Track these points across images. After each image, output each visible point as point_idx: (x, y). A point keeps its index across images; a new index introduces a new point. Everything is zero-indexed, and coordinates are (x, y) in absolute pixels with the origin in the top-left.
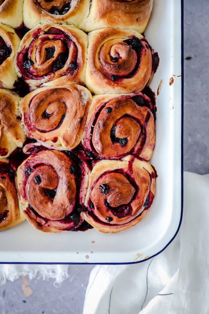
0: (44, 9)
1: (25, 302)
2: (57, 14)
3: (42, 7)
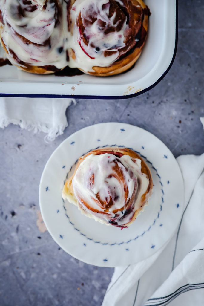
1: (39, 238)
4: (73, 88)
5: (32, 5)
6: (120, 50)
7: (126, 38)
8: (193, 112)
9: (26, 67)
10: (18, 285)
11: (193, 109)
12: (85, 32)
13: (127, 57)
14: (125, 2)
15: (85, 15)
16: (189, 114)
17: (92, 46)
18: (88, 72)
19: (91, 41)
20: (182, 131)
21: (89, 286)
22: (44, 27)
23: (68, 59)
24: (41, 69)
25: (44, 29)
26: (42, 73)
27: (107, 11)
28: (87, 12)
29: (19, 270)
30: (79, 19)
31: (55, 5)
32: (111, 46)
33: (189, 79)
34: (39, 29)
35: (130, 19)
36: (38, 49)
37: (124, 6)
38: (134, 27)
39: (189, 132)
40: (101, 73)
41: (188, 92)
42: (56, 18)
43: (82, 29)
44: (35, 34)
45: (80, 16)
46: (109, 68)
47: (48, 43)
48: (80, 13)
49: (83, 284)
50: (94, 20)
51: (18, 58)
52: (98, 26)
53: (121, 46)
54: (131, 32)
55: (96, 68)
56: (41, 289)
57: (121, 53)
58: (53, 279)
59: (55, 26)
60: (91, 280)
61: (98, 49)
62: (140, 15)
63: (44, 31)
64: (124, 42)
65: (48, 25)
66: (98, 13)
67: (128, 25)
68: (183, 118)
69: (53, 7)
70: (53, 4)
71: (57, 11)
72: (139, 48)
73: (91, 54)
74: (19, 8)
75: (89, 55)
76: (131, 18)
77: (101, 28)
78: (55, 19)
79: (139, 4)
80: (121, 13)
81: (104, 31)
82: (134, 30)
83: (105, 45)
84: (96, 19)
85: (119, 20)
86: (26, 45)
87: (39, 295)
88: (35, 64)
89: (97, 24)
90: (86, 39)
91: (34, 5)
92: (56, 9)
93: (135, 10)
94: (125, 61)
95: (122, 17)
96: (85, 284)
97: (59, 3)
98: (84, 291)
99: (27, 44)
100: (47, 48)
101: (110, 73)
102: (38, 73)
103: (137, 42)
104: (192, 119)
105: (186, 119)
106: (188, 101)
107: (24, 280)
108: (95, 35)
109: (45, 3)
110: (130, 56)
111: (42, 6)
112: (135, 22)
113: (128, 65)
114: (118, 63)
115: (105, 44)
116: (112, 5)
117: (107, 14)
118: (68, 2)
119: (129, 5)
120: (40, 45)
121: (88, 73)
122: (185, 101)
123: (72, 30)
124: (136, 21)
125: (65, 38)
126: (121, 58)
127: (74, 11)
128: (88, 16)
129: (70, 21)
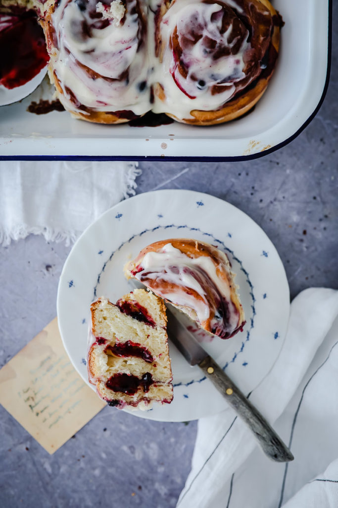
4: (164, 146)
5: (103, 19)
6: (236, 84)
7: (246, 64)
8: (326, 216)
9: (89, 114)
10: (40, 483)
11: (326, 212)
12: (182, 57)
13: (247, 94)
14: (245, 8)
15: (184, 31)
16: (321, 220)
17: (193, 78)
18: (183, 119)
19: (191, 70)
20: (307, 248)
21: (149, 491)
22: (120, 52)
23: (152, 100)
24: (110, 116)
25: (121, 56)
26: (111, 122)
27: (219, 23)
28: (187, 26)
29: (42, 460)
30: (173, 38)
31: (138, 17)
32: (222, 79)
33: (322, 163)
34: (114, 54)
35: (253, 34)
36: (109, 86)
37: (244, 15)
38: (259, 46)
39: (320, 249)
40: (203, 121)
41: (319, 184)
42: (140, 36)
43: (178, 53)
44: (107, 63)
45: (176, 32)
46: (218, 112)
47: (125, 76)
48: (176, 27)
49: (140, 488)
50: (197, 37)
51: (77, 101)
52: (203, 47)
53: (239, 78)
54: (255, 54)
55: (196, 113)
56: (74, 491)
57: (237, 87)
58: (94, 477)
59: (138, 50)
60: (153, 482)
61: (202, 83)
62: (269, 27)
63: (121, 57)
64: (243, 71)
65: (127, 49)
66: (204, 27)
67: (250, 44)
68: (310, 226)
69: (135, 21)
70: (136, 16)
71: (141, 27)
72: (266, 79)
73: (191, 91)
74: (84, 24)
75: (187, 92)
76: (254, 32)
77: (208, 50)
78: (138, 38)
79: (267, 10)
80: (240, 25)
81: (212, 54)
82: (260, 50)
83: (213, 77)
84: (201, 36)
85: (237, 36)
86: (92, 79)
87: (71, 501)
88: (102, 109)
89: (202, 45)
90: (184, 68)
91: (106, 18)
92: (140, 23)
93: (261, 19)
94: (242, 101)
95: (242, 31)
96: (143, 488)
97: (143, 14)
98: (141, 498)
99: (94, 79)
100: (123, 84)
101: (218, 120)
102: (105, 123)
103: (263, 69)
104: (325, 229)
105: (315, 229)
106: (318, 198)
107: (49, 475)
108: (198, 61)
109: (123, 16)
110: (251, 92)
111: (120, 20)
112: (262, 38)
113: (247, 106)
114: (231, 103)
115: (213, 75)
116: (227, 14)
117: (218, 28)
118: (156, 11)
119: (252, 11)
120: (113, 80)
121: (183, 122)
122: (315, 198)
123: (161, 55)
124: (263, 36)
125: (151, 67)
126: (237, 96)
127: (165, 25)
128: (189, 33)
129: (159, 41)
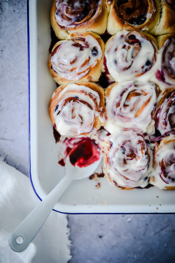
0: (126, 20)
2: (135, 24)
3: (124, 19)
4: (157, 208)
12: (165, 170)
15: (167, 161)
17: (169, 178)
19: (169, 175)
22: (140, 171)
23: (149, 181)
24: (130, 188)
28: (168, 159)
30: (161, 163)
34: (137, 172)
42: (148, 164)
43: (163, 168)
44: (134, 175)
45: (163, 161)
48: (163, 159)
50: (172, 163)
55: (168, 187)
59: (147, 170)
61: (173, 180)
63: (140, 173)
65: (143, 170)
70: (147, 156)
71: (148, 160)
75: (166, 182)
84: (174, 163)
89: (174, 166)
90: (166, 174)
92: (148, 158)
97: (149, 154)
99: (127, 180)
108: (172, 171)
118: (153, 150)
123: (155, 167)
125: (150, 172)
127: (158, 157)
128: (169, 161)
129: (154, 162)
